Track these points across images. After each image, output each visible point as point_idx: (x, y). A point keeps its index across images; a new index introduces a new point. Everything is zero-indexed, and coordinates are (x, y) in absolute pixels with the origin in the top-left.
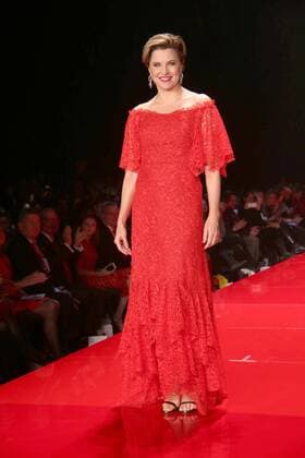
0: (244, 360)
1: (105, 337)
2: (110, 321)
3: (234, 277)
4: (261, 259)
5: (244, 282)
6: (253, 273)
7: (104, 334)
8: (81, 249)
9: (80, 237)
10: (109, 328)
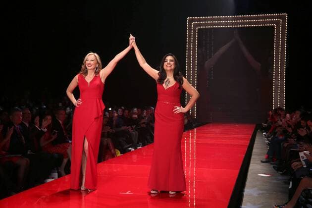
0: (127, 193)
1: (53, 180)
2: (56, 171)
3: (123, 151)
4: (138, 143)
5: (128, 154)
6: (133, 150)
7: (53, 178)
8: (46, 130)
9: (45, 123)
10: (56, 175)
